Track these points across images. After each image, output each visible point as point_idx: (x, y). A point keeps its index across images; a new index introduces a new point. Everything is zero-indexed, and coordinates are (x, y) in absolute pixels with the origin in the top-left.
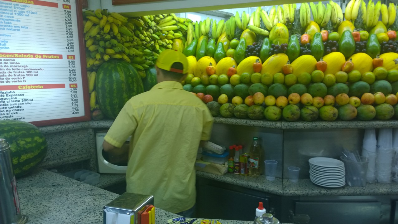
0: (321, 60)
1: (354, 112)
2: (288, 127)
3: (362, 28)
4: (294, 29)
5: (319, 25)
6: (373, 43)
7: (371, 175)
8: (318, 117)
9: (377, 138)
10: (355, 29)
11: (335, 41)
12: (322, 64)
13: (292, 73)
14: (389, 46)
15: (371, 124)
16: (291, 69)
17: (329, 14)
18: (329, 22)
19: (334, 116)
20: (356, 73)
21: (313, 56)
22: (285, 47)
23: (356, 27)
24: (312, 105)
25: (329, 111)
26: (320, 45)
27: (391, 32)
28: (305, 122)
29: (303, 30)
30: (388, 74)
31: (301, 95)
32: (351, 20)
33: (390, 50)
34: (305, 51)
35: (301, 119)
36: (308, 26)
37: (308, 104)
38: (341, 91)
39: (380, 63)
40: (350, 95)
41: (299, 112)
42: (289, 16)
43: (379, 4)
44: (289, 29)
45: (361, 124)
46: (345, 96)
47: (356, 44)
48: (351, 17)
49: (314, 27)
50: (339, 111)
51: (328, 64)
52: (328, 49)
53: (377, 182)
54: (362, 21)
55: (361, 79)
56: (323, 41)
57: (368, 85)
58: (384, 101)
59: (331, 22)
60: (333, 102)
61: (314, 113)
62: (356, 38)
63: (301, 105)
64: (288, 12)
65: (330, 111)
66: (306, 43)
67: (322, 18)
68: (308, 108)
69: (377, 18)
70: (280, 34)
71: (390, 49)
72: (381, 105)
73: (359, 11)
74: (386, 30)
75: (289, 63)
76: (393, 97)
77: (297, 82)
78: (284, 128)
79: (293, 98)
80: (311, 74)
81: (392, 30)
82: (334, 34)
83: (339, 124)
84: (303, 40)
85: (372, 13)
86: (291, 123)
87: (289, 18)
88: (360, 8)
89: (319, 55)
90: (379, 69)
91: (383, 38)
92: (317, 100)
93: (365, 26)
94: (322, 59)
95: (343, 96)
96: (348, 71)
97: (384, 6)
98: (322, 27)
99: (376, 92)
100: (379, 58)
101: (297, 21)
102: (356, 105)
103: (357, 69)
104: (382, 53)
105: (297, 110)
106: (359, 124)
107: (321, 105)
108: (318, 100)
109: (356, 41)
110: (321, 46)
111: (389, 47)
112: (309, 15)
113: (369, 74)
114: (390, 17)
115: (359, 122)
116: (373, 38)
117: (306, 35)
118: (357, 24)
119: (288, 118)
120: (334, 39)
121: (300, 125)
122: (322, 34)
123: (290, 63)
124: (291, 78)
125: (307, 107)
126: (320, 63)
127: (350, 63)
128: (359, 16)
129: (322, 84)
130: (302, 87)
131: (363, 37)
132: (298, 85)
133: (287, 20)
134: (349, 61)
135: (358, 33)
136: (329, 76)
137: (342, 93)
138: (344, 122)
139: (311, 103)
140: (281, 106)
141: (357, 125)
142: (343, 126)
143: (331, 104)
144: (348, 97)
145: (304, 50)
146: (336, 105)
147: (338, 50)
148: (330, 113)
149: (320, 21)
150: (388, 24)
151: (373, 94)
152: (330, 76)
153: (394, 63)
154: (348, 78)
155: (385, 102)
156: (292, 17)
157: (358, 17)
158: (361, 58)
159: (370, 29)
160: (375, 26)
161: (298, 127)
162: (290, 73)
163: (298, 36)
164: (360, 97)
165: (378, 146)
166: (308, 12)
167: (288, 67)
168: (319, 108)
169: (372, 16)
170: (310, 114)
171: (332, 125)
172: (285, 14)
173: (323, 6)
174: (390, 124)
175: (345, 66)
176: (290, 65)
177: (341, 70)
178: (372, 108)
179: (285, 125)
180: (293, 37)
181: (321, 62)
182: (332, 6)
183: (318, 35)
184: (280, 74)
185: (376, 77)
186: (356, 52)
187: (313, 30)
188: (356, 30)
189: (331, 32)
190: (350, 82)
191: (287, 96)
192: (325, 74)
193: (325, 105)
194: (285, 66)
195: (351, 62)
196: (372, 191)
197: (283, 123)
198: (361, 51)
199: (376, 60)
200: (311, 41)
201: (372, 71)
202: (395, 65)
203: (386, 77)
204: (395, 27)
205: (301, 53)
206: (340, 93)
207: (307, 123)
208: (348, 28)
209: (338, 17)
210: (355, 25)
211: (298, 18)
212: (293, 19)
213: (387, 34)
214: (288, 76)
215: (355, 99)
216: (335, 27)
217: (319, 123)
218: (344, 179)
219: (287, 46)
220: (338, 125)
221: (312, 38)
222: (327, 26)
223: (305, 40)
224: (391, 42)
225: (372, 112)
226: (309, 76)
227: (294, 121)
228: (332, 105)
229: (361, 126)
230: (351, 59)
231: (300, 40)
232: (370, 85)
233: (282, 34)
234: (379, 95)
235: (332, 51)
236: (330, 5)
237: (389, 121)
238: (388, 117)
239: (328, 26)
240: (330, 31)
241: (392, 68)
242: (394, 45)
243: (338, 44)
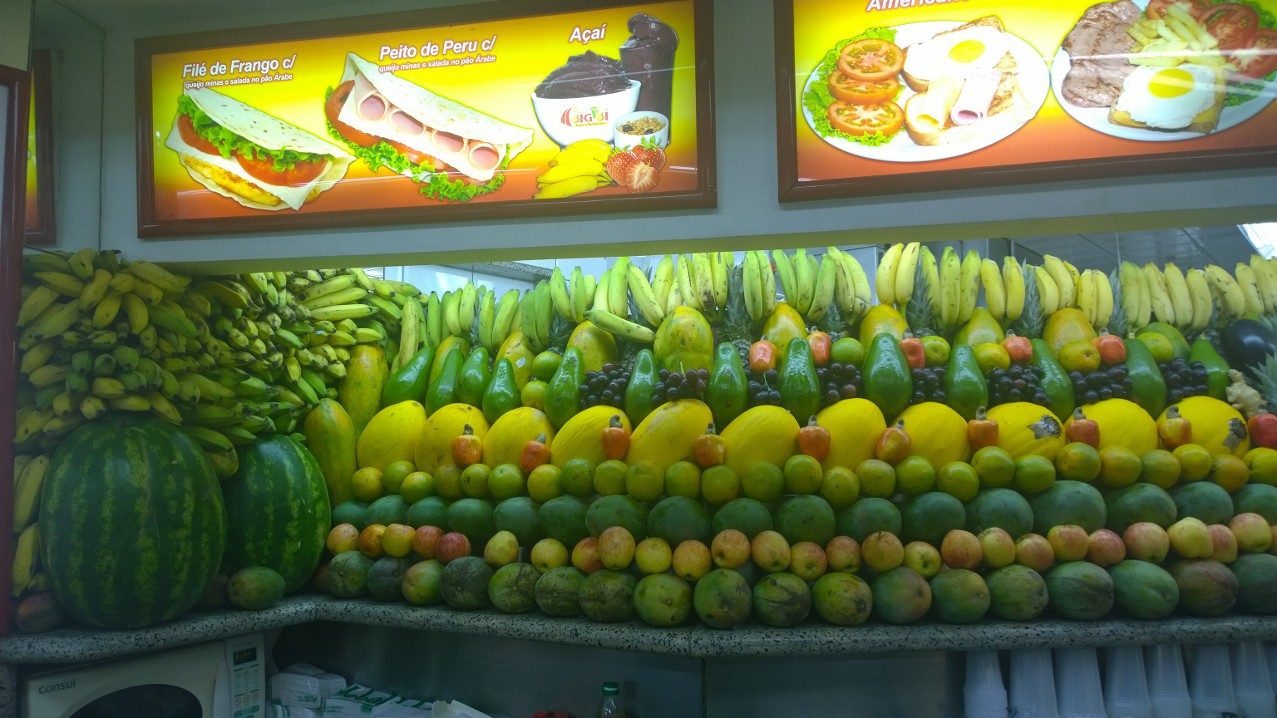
0: (811, 422)
1: (920, 593)
2: (712, 651)
3: (931, 326)
4: (730, 324)
5: (804, 316)
6: (964, 373)
8: (809, 613)
9: (1007, 684)
10: (907, 331)
11: (850, 366)
12: (813, 435)
13: (723, 464)
14: (1011, 382)
15: (978, 636)
16: (720, 449)
17: (828, 284)
18: (830, 308)
19: (859, 610)
20: (918, 465)
21: (787, 409)
22: (700, 381)
23: (913, 327)
24: (789, 570)
25: (843, 590)
26: (805, 377)
27: (1016, 341)
28: (768, 632)
29: (757, 327)
30: (1017, 469)
31: (751, 535)
32: (897, 303)
33: (1016, 394)
34: (764, 393)
35: (754, 618)
36: (771, 319)
37: (774, 569)
38: (876, 525)
39: (989, 436)
40: (906, 539)
41: (745, 596)
42: (710, 286)
43: (973, 260)
44: (713, 325)
45: (947, 635)
46: (891, 540)
47: (915, 377)
48: (895, 294)
49: (787, 322)
50: (874, 590)
51: (834, 435)
52: (833, 388)
54: (928, 308)
55: (936, 484)
56: (816, 365)
57: (957, 505)
58: (1012, 558)
59: (838, 308)
60: (856, 561)
61: (794, 598)
62: (910, 358)
63: (756, 572)
64: (708, 275)
65: (846, 591)
66: (766, 369)
67: (810, 294)
68: (774, 583)
69: (972, 300)
70: (686, 339)
71: (1015, 390)
72: (1004, 570)
73: (918, 279)
74: (1001, 335)
75: (714, 430)
76: (1037, 544)
77: (741, 493)
78: (697, 652)
79: (727, 547)
80: (782, 469)
81: (1018, 335)
82: (847, 345)
83: (879, 636)
84: (756, 360)
85: (954, 285)
86: (721, 633)
87: (712, 294)
88: (919, 269)
89: (805, 407)
90: (989, 454)
91: (992, 359)
92: (805, 553)
93: (938, 320)
94: (814, 419)
95: (883, 540)
96: (896, 459)
97: (990, 266)
98: (813, 320)
99: (984, 529)
100: (984, 419)
101: (736, 302)
102: (927, 571)
103: (923, 453)
104: (993, 403)
105: (738, 588)
106: (942, 636)
107: (817, 570)
108: (807, 555)
109: (911, 367)
110: (809, 379)
111: (1013, 386)
112: (771, 285)
113: (958, 468)
114: (1010, 297)
115: (940, 628)
116: (962, 356)
117: (764, 346)
118: (913, 316)
119: (710, 616)
120: (847, 359)
121: (752, 640)
122: (810, 342)
123: (718, 433)
124: (719, 480)
125: (772, 577)
126: (808, 431)
127: (898, 434)
128: (919, 292)
129: (817, 500)
130: (752, 509)
131: (935, 356)
132: (743, 502)
133: (705, 298)
134: (896, 428)
135: (915, 341)
136: (836, 474)
137: (879, 530)
138: (893, 628)
139: (786, 564)
140: (689, 575)
141: (934, 640)
142: (890, 643)
143: (849, 567)
144: (898, 543)
145: (758, 390)
146: (866, 571)
147: (861, 393)
148: (845, 598)
149: (806, 304)
150: (1005, 315)
151: (976, 533)
152: (840, 473)
153: (1032, 434)
154: (898, 482)
155: (1017, 562)
156: (720, 291)
157: (914, 295)
158: (929, 418)
159: (953, 331)
160: (967, 323)
161: (744, 650)
162: (717, 464)
163: (740, 345)
164: (937, 544)
165: (1012, 711)
166: (765, 276)
167: (708, 443)
168: (811, 582)
169: (955, 294)
170: (783, 603)
171: (856, 641)
172: (698, 281)
173: (810, 261)
174: (1038, 635)
175: (884, 444)
176: (717, 436)
177: (875, 457)
178: (976, 580)
179: (700, 642)
180: (724, 350)
181: (809, 428)
182: (834, 261)
183: (800, 345)
184: (686, 465)
185: (981, 478)
186: (915, 400)
187: (786, 331)
188: (910, 334)
189: (838, 338)
190: (903, 493)
191: (707, 539)
192: (825, 467)
193: (830, 569)
194: (702, 440)
195: (900, 432)
197: (694, 636)
198: (929, 398)
199: (977, 427)
200: (779, 362)
201: (969, 461)
202: (1034, 441)
203: (1012, 478)
204: (1026, 325)
205: (752, 401)
206: (876, 531)
207: (775, 633)
208: (887, 326)
209: (858, 294)
210: (909, 320)
211: (738, 294)
212: (722, 296)
213: (1005, 347)
214: (709, 472)
215: (921, 550)
216: (851, 323)
217: (814, 633)
219: (706, 377)
220: (875, 638)
221: (782, 352)
222: (826, 316)
223: (760, 360)
224: (1017, 369)
225: (977, 594)
226: (776, 472)
227: (729, 626)
228: (854, 569)
229: (947, 644)
230: (902, 423)
231: (747, 357)
232: (966, 503)
233: (691, 339)
234: (994, 537)
235: (844, 396)
236: (829, 257)
237: (1034, 625)
238: (1029, 610)
239: (830, 319)
240: (836, 334)
241: (1028, 452)
242: (1027, 381)
243: (861, 375)
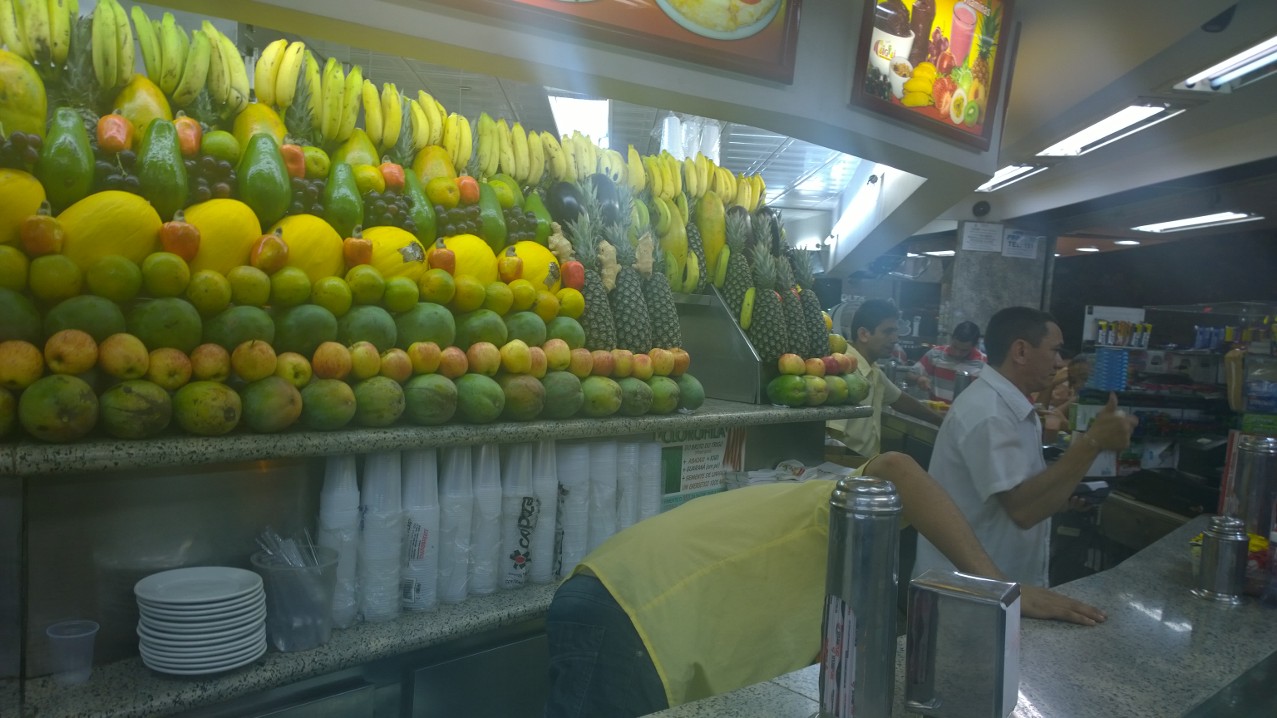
0: (176, 217)
1: (292, 401)
2: (44, 467)
3: (309, 139)
4: (70, 87)
5: (168, 96)
6: (343, 191)
7: (344, 603)
8: (171, 423)
9: (361, 486)
10: (289, 137)
11: (225, 163)
12: (181, 232)
13: (62, 252)
14: (386, 205)
15: (342, 441)
16: (57, 235)
17: (202, 66)
18: (201, 94)
19: (228, 419)
20: (293, 275)
21: (146, 199)
22: (31, 148)
23: (292, 132)
24: (146, 377)
25: (210, 399)
26: (171, 165)
27: (392, 168)
28: (119, 444)
29: (108, 97)
30: (387, 288)
31: (100, 337)
32: (276, 106)
33: (389, 218)
34: (117, 177)
35: (102, 430)
36: (127, 92)
37: (128, 376)
38: (249, 333)
39: (362, 255)
40: (280, 349)
41: (91, 405)
42: (45, 32)
43: (356, 76)
44: (49, 85)
45: (314, 442)
46: (265, 349)
47: (294, 186)
48: (275, 94)
49: (146, 99)
50: (243, 400)
51: (205, 234)
52: (203, 184)
53: (361, 621)
54: (309, 118)
55: (311, 297)
56: (184, 154)
57: (332, 319)
58: (377, 370)
59: (210, 96)
60: (225, 369)
61: (153, 407)
62: (291, 166)
63: (102, 378)
64: (44, 17)
65: (214, 399)
66: (119, 148)
67: (178, 71)
68: (129, 391)
69: (353, 119)
70: (9, 93)
71: (388, 214)
72: (371, 381)
73: (300, 84)
74: (377, 161)
75: (49, 211)
76: (400, 358)
77: (85, 288)
78: (23, 469)
79: (68, 349)
80: (140, 265)
81: (393, 162)
82: (220, 138)
83: (247, 444)
84: (106, 137)
85: (338, 99)
86: (57, 447)
87: (48, 42)
88: (302, 73)
89: (168, 203)
90: (362, 271)
91: (369, 180)
92: (166, 360)
93: (317, 133)
94: (181, 215)
95: (257, 348)
96: (274, 267)
97: (371, 89)
98: (178, 103)
99: (354, 343)
100: (360, 237)
101: (82, 60)
102: (298, 382)
103: (299, 265)
104: (368, 224)
105: (83, 396)
106: (310, 443)
107: (179, 379)
108: (169, 361)
109: (291, 176)
110: (175, 169)
111: (387, 210)
112: (128, 50)
113: (333, 282)
114: (388, 123)
115: (307, 435)
116: (341, 174)
117: (117, 121)
118: (293, 123)
119: (43, 428)
120: (221, 153)
121: (99, 454)
122: (177, 127)
123: (55, 214)
124: (54, 271)
125: (125, 384)
126: (173, 227)
127: (277, 243)
128: (300, 100)
129: (182, 304)
130: (105, 309)
131: (315, 168)
132: (88, 300)
133: (38, 46)
134: (273, 235)
135: (297, 149)
136: (206, 277)
137: (253, 338)
138: (262, 437)
139: (143, 370)
140: (12, 382)
141: (301, 446)
142: (258, 451)
143: (216, 376)
144: (272, 352)
145: (109, 172)
146: (235, 379)
147: (236, 194)
148: (213, 407)
149: (172, 83)
150: (381, 142)
151: (347, 346)
152: (210, 277)
153: (401, 257)
154: (272, 292)
155: (380, 374)
156: (59, 41)
157: (295, 100)
158: (305, 230)
159: (334, 146)
160: (346, 141)
161: (88, 465)
162: (52, 253)
163: (84, 115)
164: (309, 355)
165: (363, 509)
166: (122, 37)
167: (42, 225)
168: (173, 391)
169: (338, 108)
170: (140, 412)
171: (222, 450)
172: (28, 22)
173: (179, 33)
174: (394, 438)
175: (260, 251)
176: (53, 219)
177: (249, 262)
178: (345, 389)
179: (29, 458)
180: (64, 116)
181: (176, 223)
182: (210, 39)
183: (163, 128)
184: (9, 250)
185: (354, 294)
186: (293, 211)
187: (145, 109)
188: (291, 140)
189: (209, 130)
190: (279, 304)
191: (40, 341)
192: (194, 269)
193: (194, 378)
194: (31, 222)
195: (278, 240)
196: (348, 654)
197: (20, 451)
198: (308, 211)
199: (353, 244)
200: (136, 144)
201: (343, 276)
202: (402, 264)
203: (380, 296)
204: (399, 155)
205: (100, 184)
206: (250, 340)
207: (128, 445)
208: (264, 126)
209: (234, 85)
210: (287, 125)
211: (84, 51)
212: (62, 48)
213: (381, 171)
214: (42, 261)
215: (293, 360)
216: (223, 116)
217: (174, 444)
218: (262, 633)
219: (39, 145)
220: (242, 446)
221: (140, 134)
222: (194, 103)
223: (112, 138)
224: (390, 194)
225: (346, 402)
226: (132, 270)
227: (71, 439)
228: (223, 378)
229: (314, 449)
230: (280, 231)
231: (94, 132)
232: (339, 317)
233: (15, 95)
234: (363, 349)
235: (217, 194)
236: (204, 34)
237: (392, 430)
238: (389, 417)
239: (200, 107)
240: (206, 126)
241: (397, 272)
242: (400, 207)
243: (236, 174)
